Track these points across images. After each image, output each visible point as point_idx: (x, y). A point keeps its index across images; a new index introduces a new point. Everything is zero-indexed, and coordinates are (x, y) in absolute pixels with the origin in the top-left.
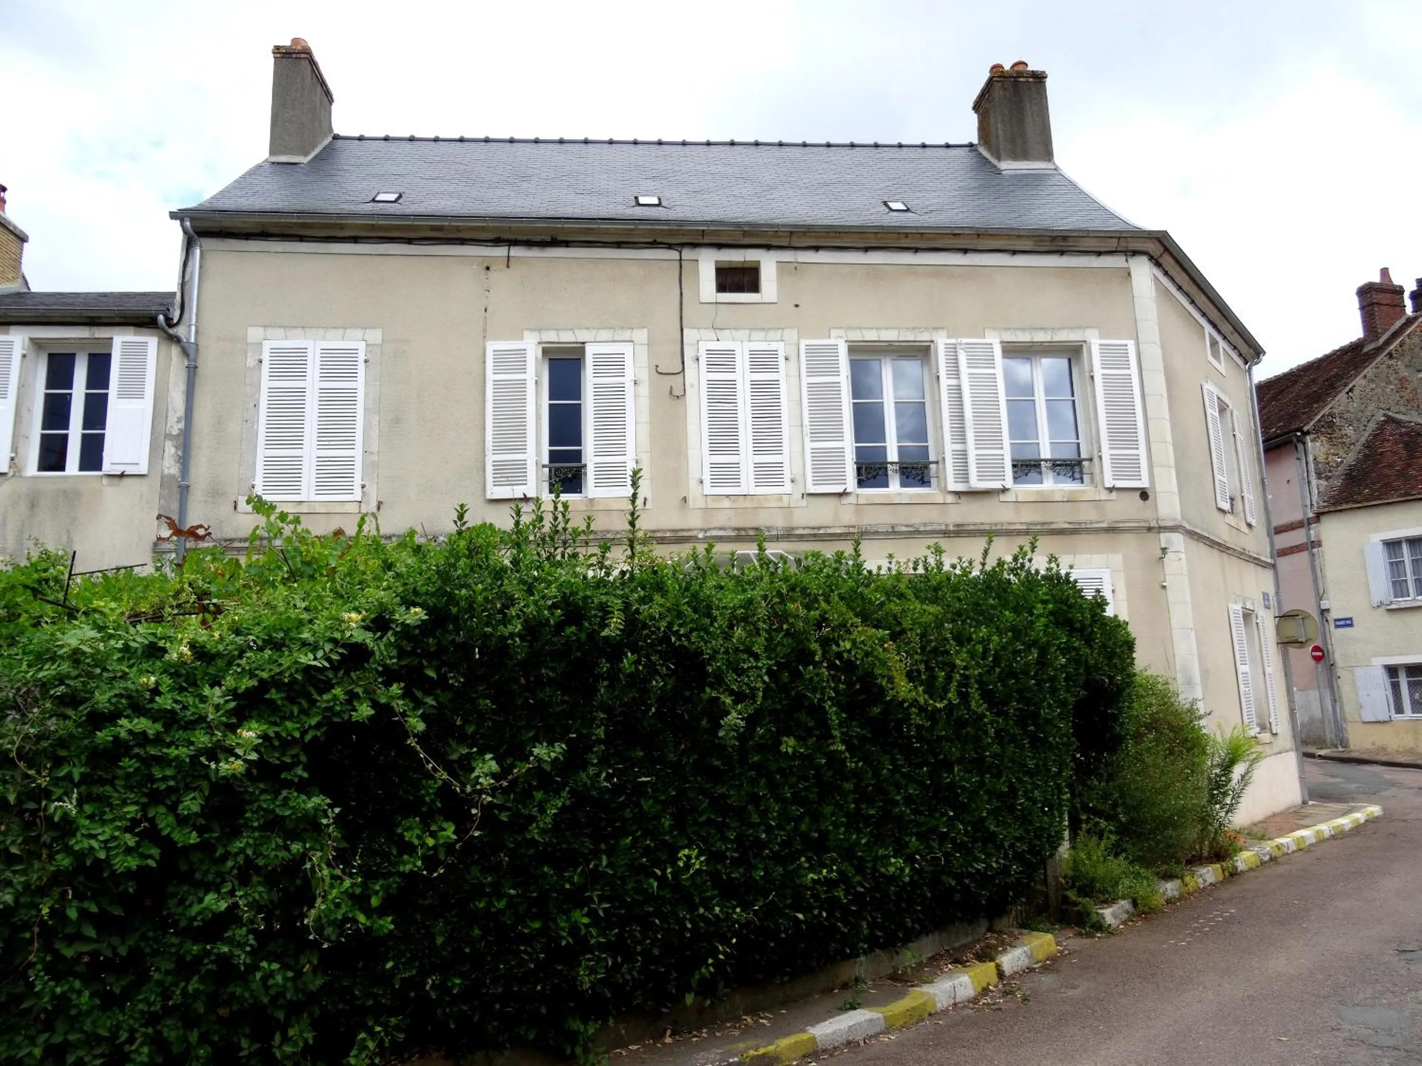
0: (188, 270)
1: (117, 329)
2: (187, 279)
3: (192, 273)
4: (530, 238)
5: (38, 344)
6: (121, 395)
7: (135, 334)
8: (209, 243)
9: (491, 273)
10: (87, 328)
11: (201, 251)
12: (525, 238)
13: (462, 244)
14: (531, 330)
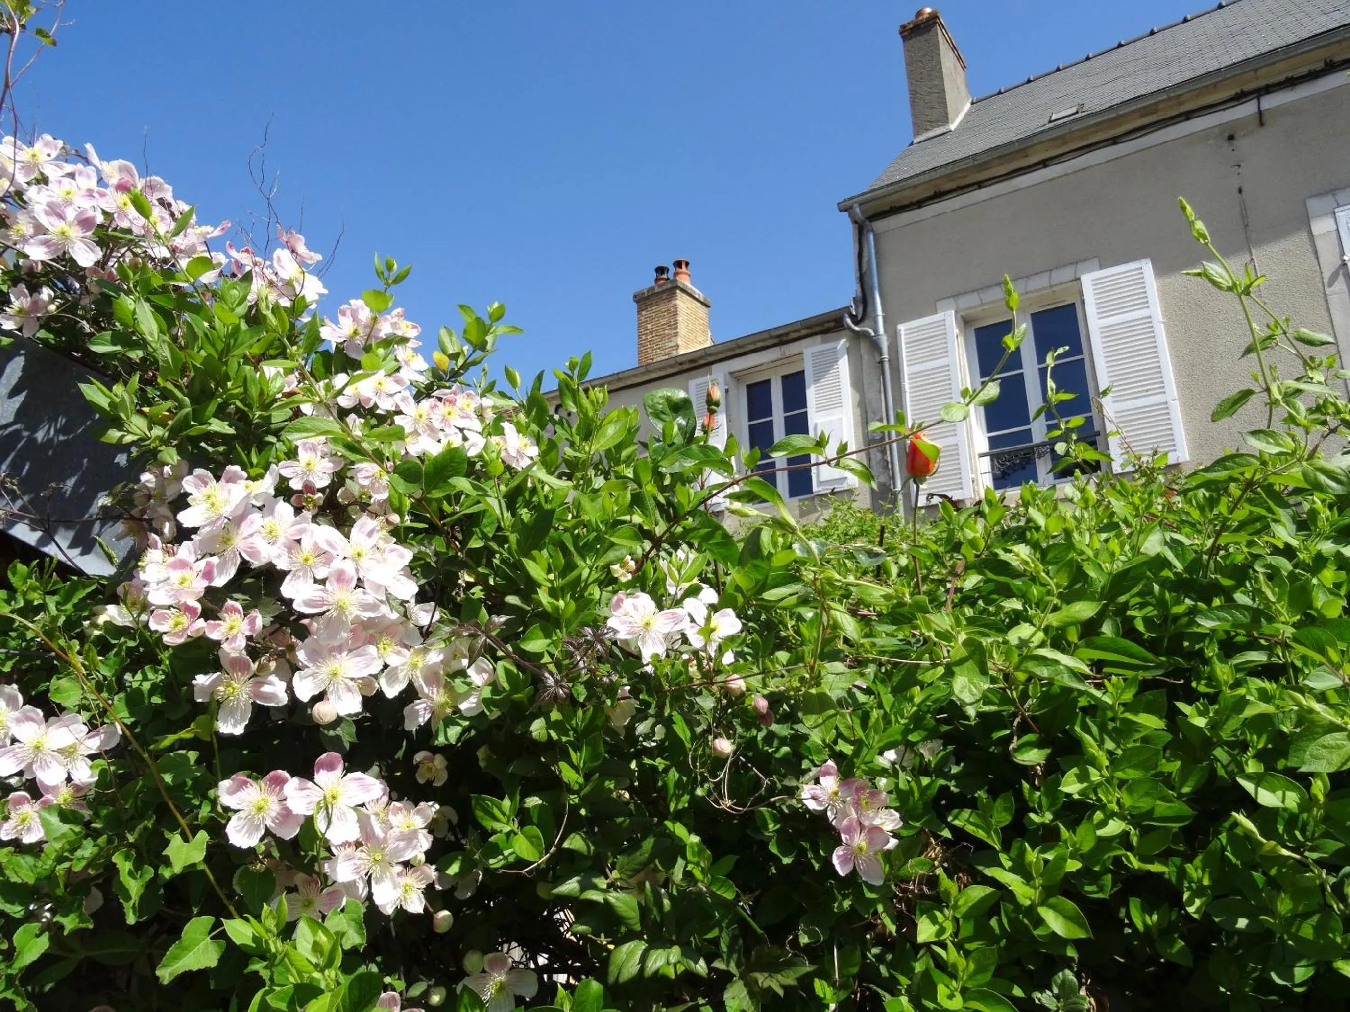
0: (865, 259)
1: (804, 342)
2: (864, 270)
3: (869, 260)
4: (1290, 75)
5: (736, 376)
6: (819, 409)
7: (823, 342)
8: (880, 225)
9: (1236, 143)
10: (777, 348)
11: (875, 236)
12: (1282, 78)
13: (1188, 119)
14: (1316, 196)
